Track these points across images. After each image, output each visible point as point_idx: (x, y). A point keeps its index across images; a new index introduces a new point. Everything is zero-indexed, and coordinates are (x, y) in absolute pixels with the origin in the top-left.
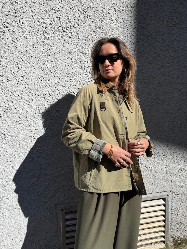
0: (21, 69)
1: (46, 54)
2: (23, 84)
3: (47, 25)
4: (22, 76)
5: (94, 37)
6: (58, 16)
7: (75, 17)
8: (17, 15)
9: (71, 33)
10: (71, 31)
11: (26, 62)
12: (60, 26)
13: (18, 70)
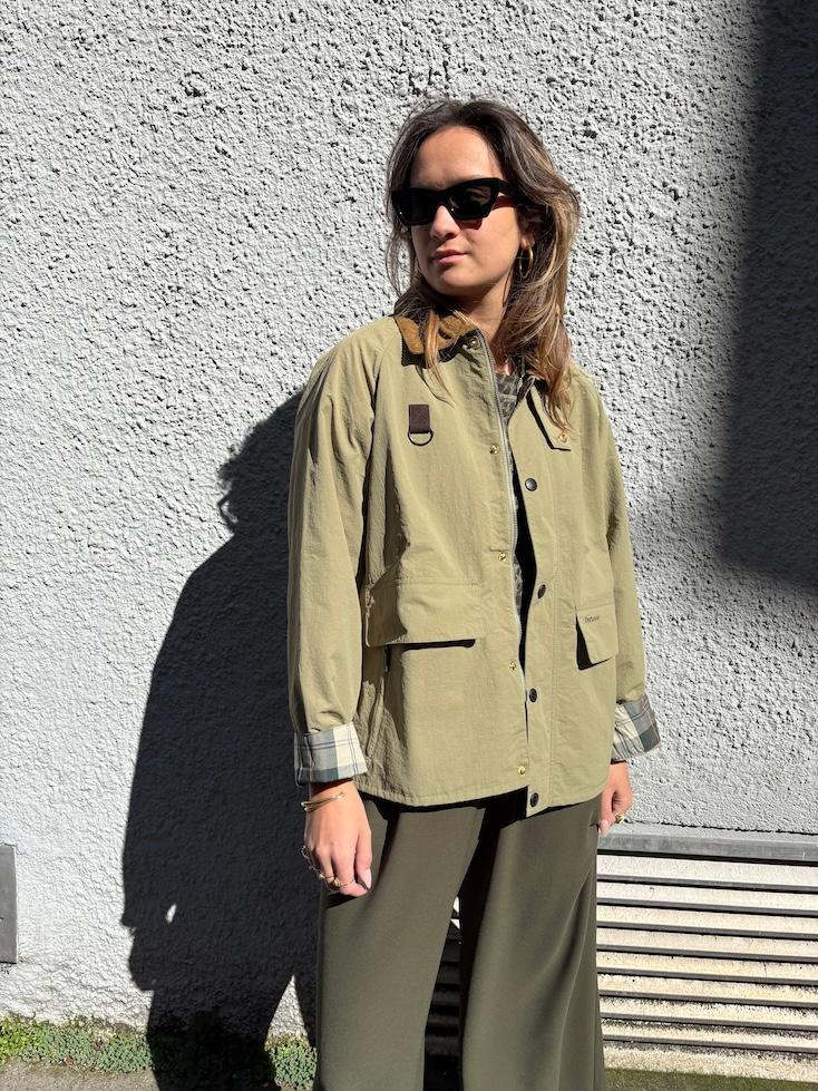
0: (242, 258)
1: (341, 197)
2: (249, 319)
3: (349, 72)
4: (246, 286)
5: (546, 107)
6: (397, 27)
7: (466, 22)
8: (236, 39)
10: (447, 88)
11: (261, 230)
12: (403, 69)
13: (230, 265)
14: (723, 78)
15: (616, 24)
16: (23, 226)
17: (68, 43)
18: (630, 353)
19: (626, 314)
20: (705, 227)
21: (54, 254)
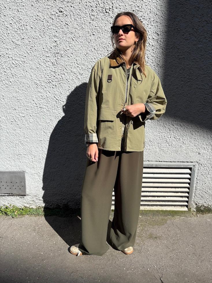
0: (72, 47)
1: (91, 34)
2: (73, 60)
3: (93, 8)
4: (72, 53)
10: (113, 12)
11: (75, 41)
12: (104, 7)
13: (69, 48)
14: (167, 11)
16: (25, 40)
19: (148, 58)
20: (164, 41)
21: (32, 46)
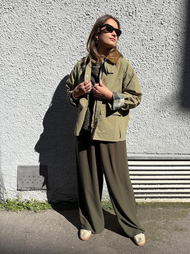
3: (118, 12)
5: (154, 19)
6: (127, 3)
7: (139, 3)
8: (96, 5)
9: (136, 16)
10: (136, 15)
12: (128, 11)
14: (185, 14)
15: (167, 4)
16: (53, 40)
17: (63, 4)
18: (169, 64)
19: (168, 57)
20: (182, 41)
21: (59, 45)
